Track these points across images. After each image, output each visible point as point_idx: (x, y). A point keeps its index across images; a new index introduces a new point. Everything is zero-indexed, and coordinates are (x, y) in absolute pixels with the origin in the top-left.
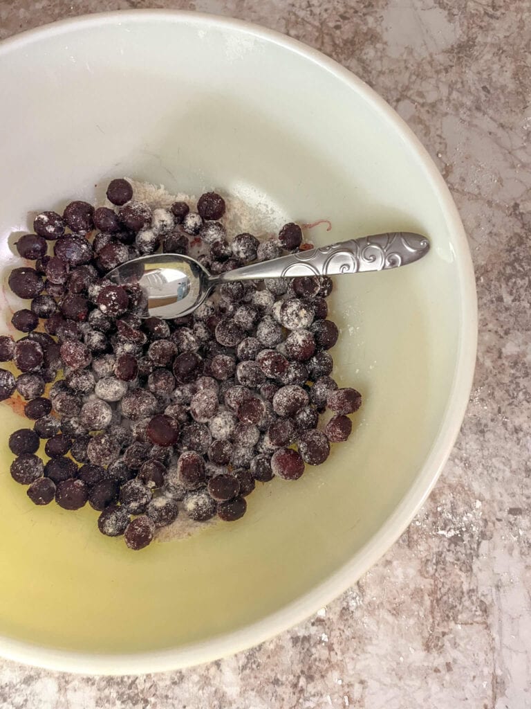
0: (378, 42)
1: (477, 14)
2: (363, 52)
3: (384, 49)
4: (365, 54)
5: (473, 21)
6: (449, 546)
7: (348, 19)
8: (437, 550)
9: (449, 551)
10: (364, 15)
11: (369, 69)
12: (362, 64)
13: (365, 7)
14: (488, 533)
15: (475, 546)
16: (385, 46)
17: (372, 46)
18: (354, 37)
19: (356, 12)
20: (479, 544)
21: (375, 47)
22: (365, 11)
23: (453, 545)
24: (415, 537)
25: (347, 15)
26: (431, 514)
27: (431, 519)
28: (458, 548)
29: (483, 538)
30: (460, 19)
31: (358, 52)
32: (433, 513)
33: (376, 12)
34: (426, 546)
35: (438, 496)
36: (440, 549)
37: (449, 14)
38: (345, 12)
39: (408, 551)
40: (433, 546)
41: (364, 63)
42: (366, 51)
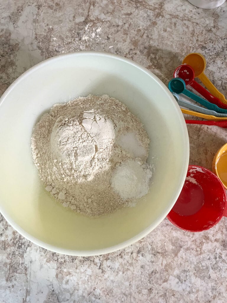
0: (14, 66)
1: (52, 51)
2: (8, 70)
3: (16, 69)
4: (9, 71)
5: (50, 55)
6: (17, 249)
7: (4, 56)
8: (13, 251)
9: (17, 251)
10: (10, 54)
11: (10, 77)
12: (7, 75)
13: (11, 51)
14: (30, 245)
15: (25, 249)
16: (16, 67)
17: (11, 67)
18: (5, 64)
19: (7, 53)
20: (27, 248)
21: (13, 68)
22: (10, 53)
23: (18, 249)
24: (7, 246)
25: (4, 55)
26: (13, 239)
27: (12, 241)
28: (20, 250)
29: (28, 247)
30: (46, 54)
31: (6, 70)
32: (14, 239)
33: (14, 53)
34: (10, 249)
35: (15, 233)
36: (14, 250)
37: (42, 52)
38: (3, 54)
39: (4, 251)
40: (12, 249)
41: (7, 74)
42: (9, 69)
